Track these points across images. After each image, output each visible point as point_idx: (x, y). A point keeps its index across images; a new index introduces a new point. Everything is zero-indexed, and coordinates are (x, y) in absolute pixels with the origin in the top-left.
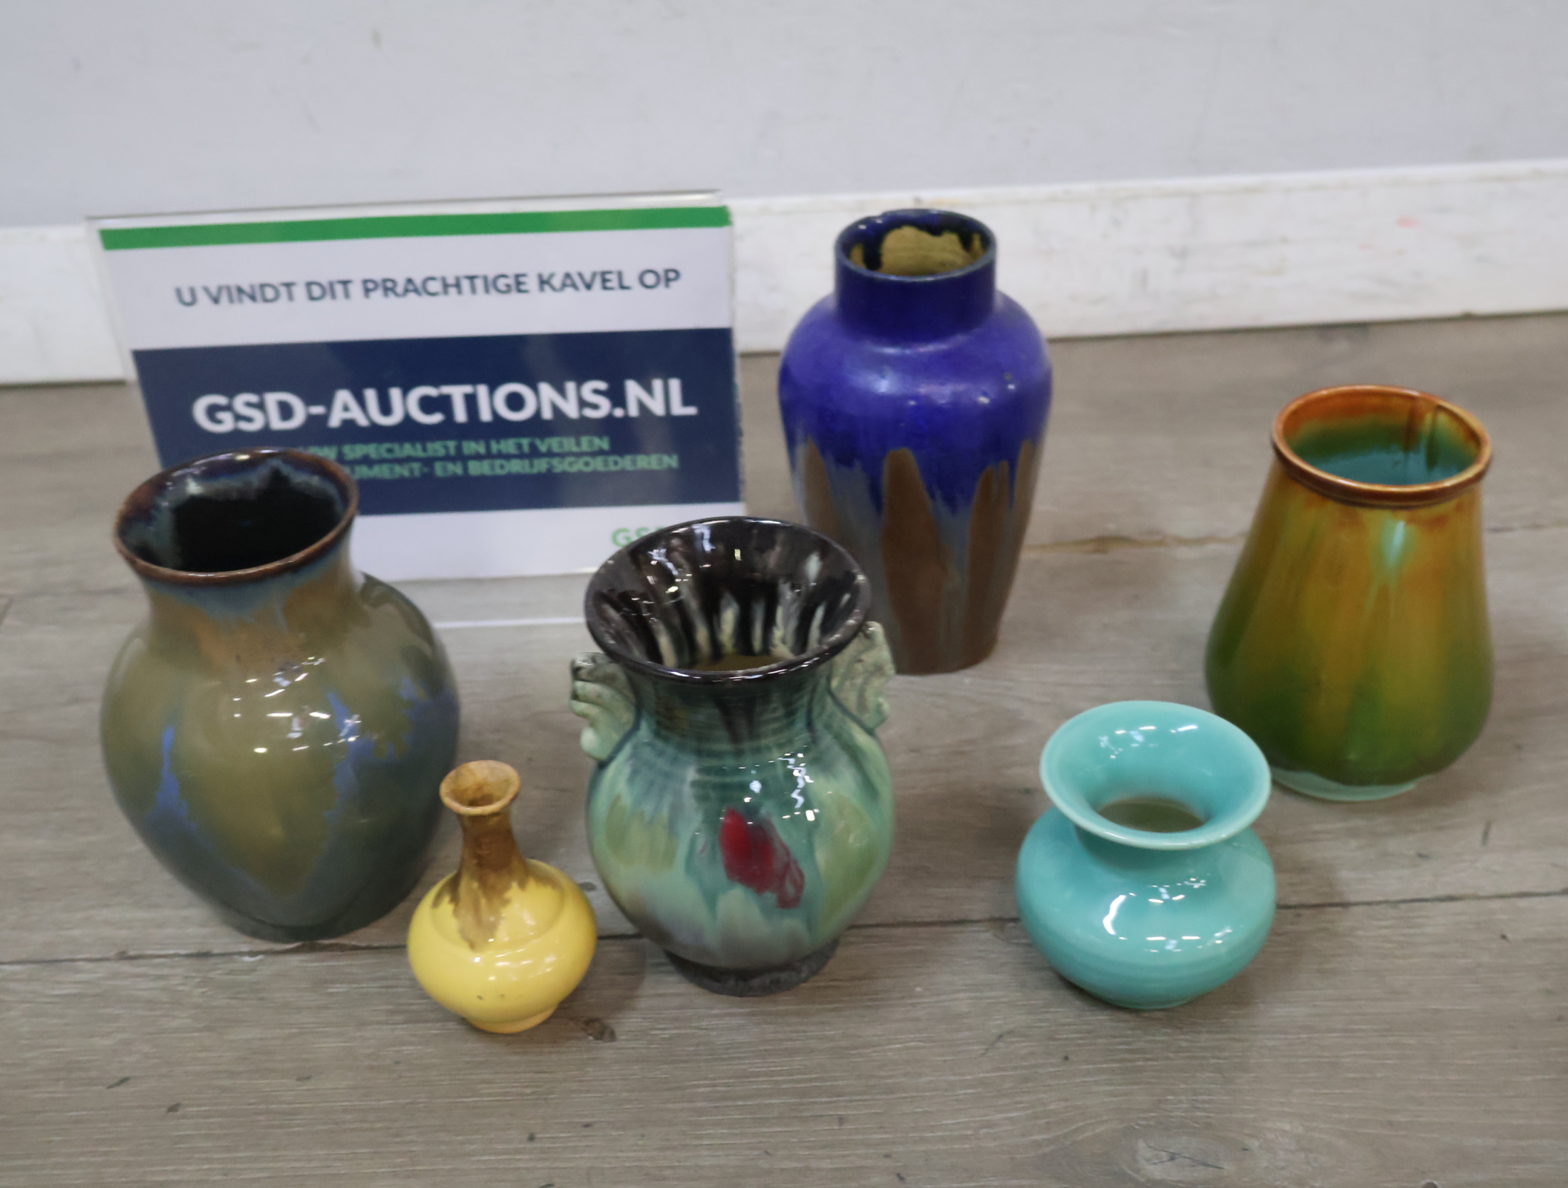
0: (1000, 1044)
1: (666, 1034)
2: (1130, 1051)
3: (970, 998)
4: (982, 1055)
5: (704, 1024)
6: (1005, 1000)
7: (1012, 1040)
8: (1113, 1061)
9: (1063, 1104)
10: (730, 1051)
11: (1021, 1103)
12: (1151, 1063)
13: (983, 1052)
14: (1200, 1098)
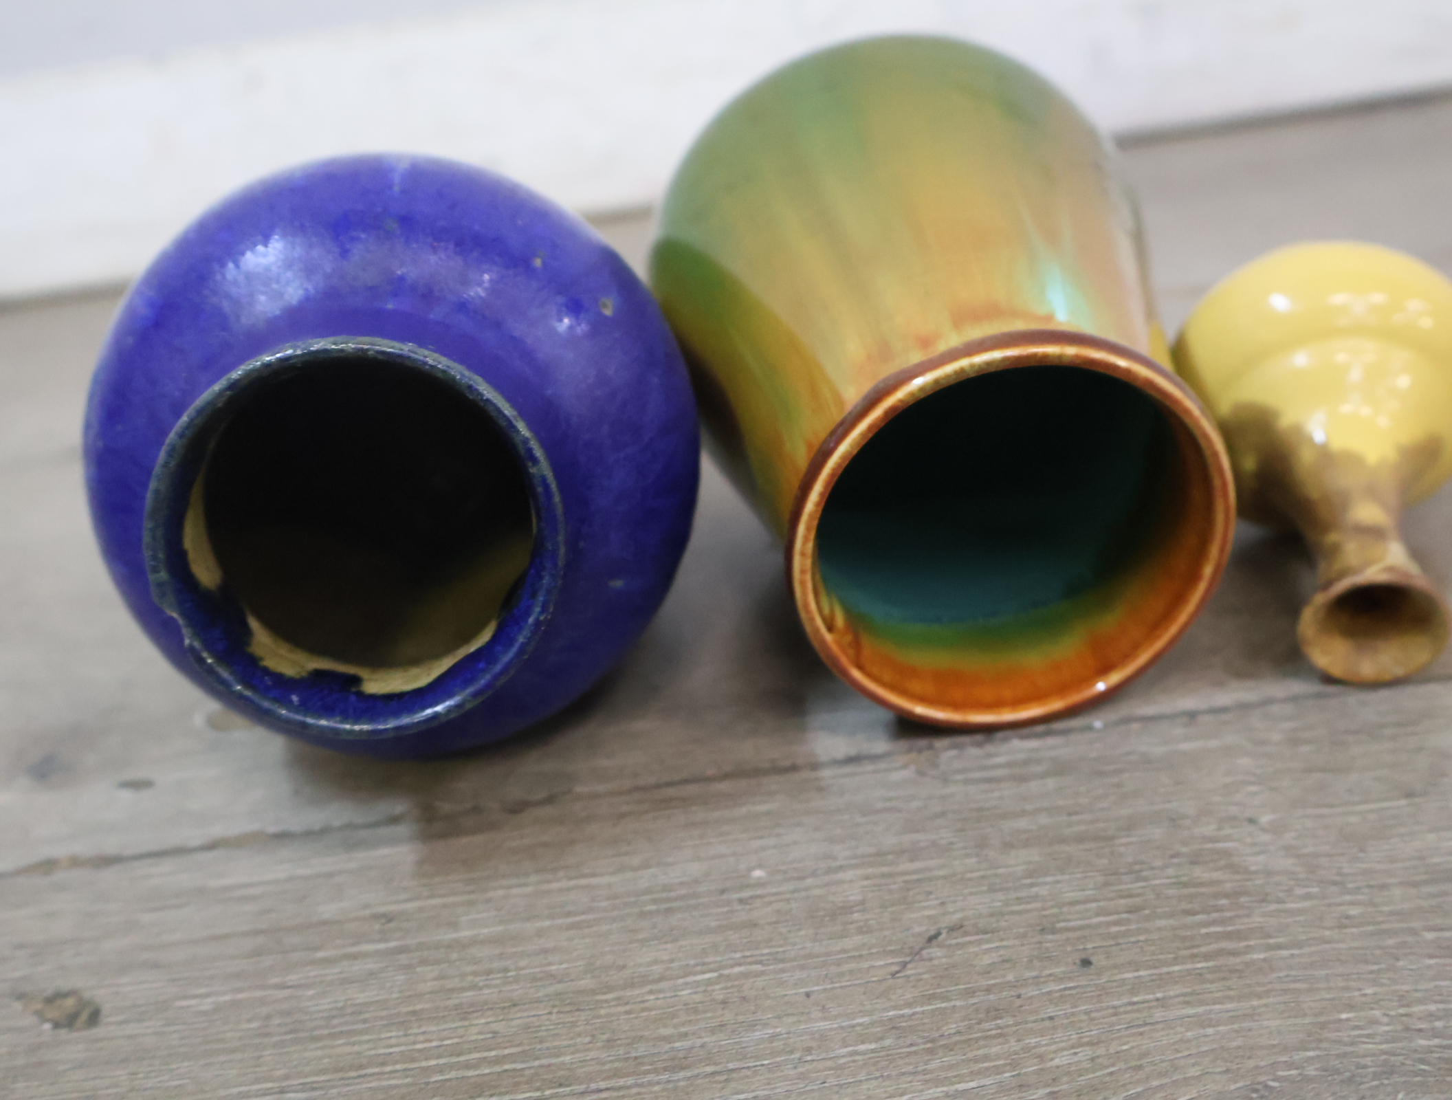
0: (935, 951)
1: (207, 1004)
2: (1228, 936)
3: (867, 878)
4: (893, 975)
5: (292, 978)
6: (941, 873)
7: (960, 940)
8: (1193, 957)
9: (1085, 1053)
10: (335, 1021)
11: (986, 1058)
12: (1285, 953)
13: (895, 968)
14: (1416, 1009)
